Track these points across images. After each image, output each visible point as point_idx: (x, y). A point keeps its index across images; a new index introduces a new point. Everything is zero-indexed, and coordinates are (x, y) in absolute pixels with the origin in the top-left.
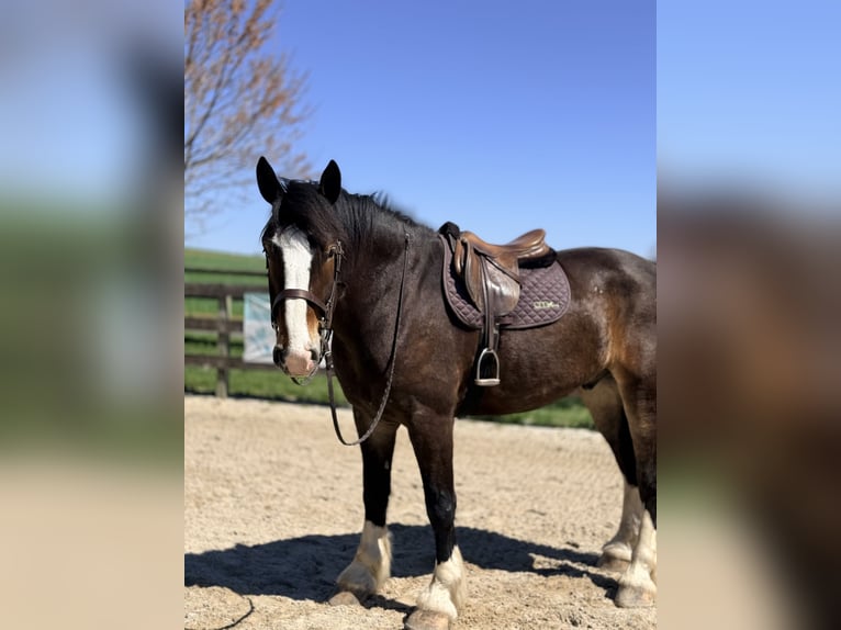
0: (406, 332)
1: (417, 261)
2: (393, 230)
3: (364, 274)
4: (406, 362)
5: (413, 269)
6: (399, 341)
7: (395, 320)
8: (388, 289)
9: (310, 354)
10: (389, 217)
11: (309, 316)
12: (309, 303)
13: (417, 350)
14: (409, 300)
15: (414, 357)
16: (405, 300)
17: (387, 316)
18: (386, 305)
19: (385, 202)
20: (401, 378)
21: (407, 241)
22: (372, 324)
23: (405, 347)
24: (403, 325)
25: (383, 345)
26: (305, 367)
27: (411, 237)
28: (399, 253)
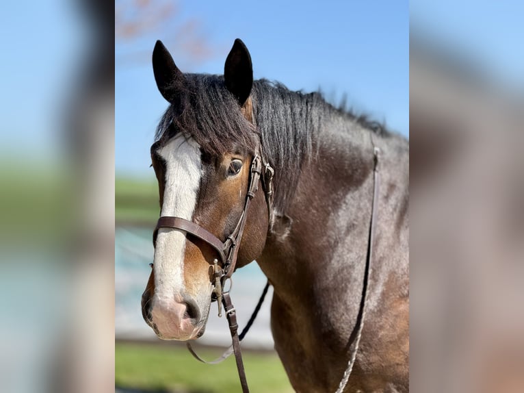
0: (380, 289)
1: (392, 187)
2: (356, 141)
3: (315, 204)
4: (381, 333)
5: (387, 198)
6: (371, 303)
7: (363, 271)
8: (351, 227)
9: (184, 307)
10: (350, 124)
11: (188, 255)
12: (190, 237)
13: (396, 316)
14: (383, 243)
15: (392, 326)
16: (376, 244)
17: (352, 267)
18: (350, 251)
19: (344, 102)
20: (374, 358)
21: (375, 159)
22: (331, 278)
23: (380, 311)
24: (375, 280)
25: (347, 309)
26: (177, 327)
27: (382, 152)
28: (365, 175)
